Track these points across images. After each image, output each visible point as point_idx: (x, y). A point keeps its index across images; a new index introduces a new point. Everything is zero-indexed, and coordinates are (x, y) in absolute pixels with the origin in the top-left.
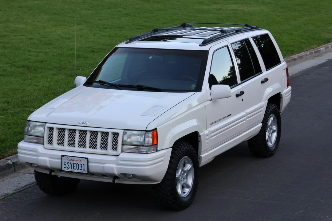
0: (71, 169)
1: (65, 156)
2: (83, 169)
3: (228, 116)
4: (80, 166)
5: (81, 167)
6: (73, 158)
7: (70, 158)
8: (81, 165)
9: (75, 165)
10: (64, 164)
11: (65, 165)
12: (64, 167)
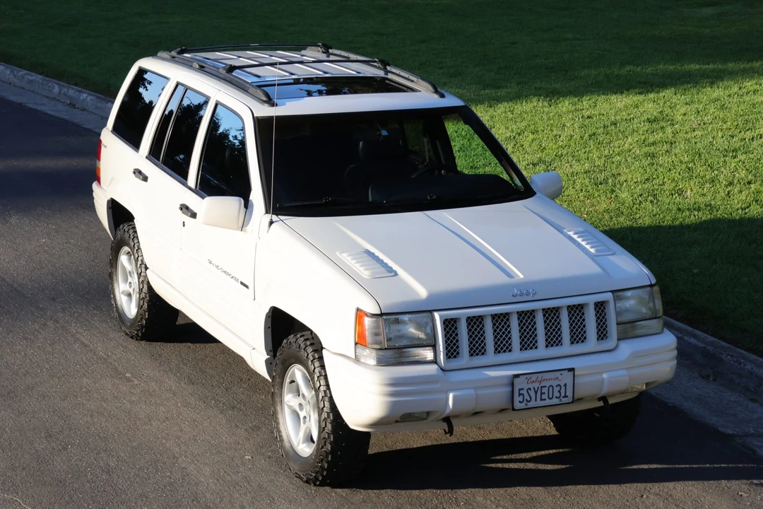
0: (536, 400)
1: (521, 377)
2: (563, 394)
4: (557, 389)
5: (559, 391)
6: (540, 375)
7: (534, 377)
8: (559, 387)
9: (545, 390)
10: (519, 395)
11: (522, 396)
12: (520, 402)
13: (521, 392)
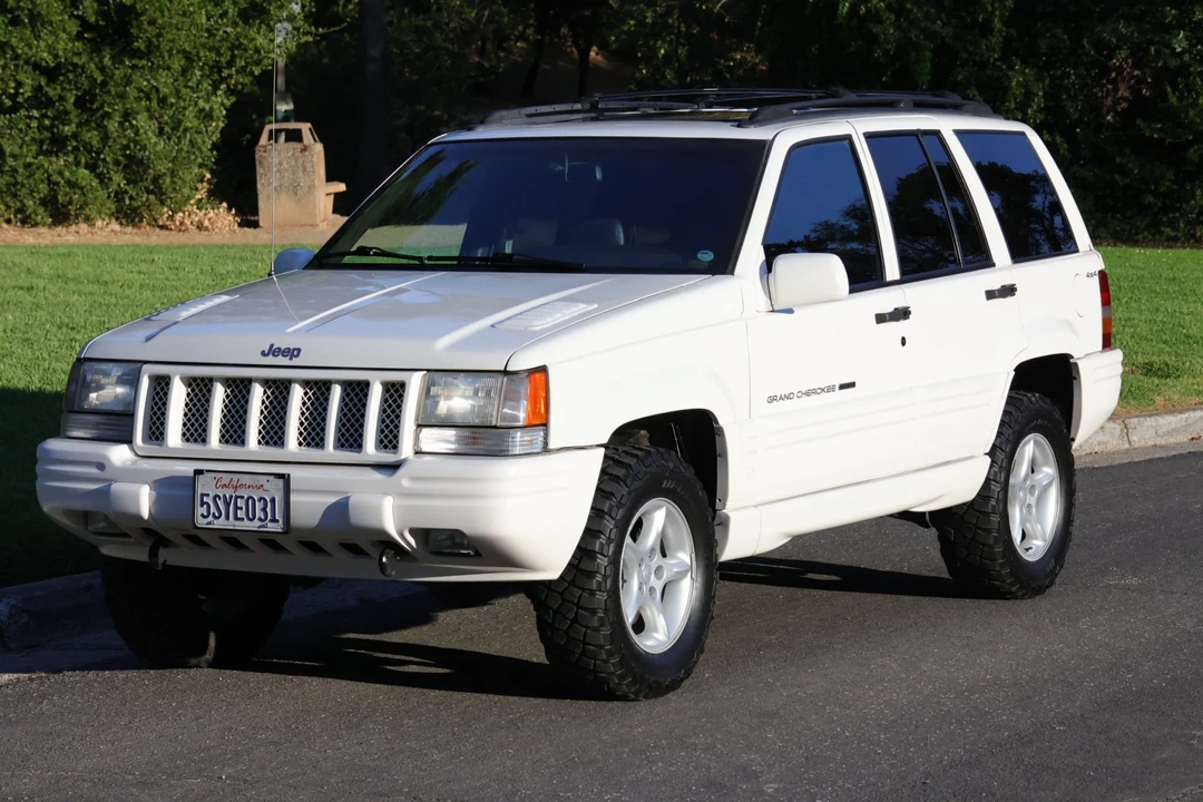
0: (228, 519)
1: (206, 474)
2: (270, 517)
3: (843, 387)
4: (259, 506)
5: (264, 510)
6: (236, 477)
7: (226, 479)
8: (262, 501)
9: (240, 503)
10: (203, 504)
11: (205, 506)
12: (202, 515)
13: (205, 499)
